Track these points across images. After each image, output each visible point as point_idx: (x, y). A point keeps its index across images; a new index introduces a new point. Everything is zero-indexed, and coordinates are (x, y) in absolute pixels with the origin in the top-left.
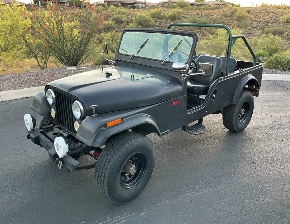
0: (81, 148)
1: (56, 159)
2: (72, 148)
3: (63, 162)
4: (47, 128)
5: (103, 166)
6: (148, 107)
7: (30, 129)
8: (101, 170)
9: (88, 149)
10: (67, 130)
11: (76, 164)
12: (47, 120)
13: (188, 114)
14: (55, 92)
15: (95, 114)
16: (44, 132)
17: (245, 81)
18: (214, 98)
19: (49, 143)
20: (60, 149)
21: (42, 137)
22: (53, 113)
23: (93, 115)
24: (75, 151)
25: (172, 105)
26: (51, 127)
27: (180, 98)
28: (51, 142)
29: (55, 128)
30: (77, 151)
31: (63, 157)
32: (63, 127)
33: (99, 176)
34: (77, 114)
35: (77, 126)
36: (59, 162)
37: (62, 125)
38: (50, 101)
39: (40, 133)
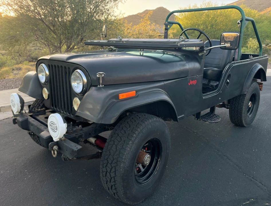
0: (81, 132)
1: (50, 143)
2: (70, 131)
3: (59, 148)
4: (38, 112)
5: (112, 159)
6: (166, 83)
7: (17, 112)
8: (109, 165)
9: (90, 134)
10: (63, 112)
11: (77, 148)
12: (38, 105)
13: (204, 98)
14: (49, 67)
15: (102, 85)
16: (34, 116)
17: (255, 69)
18: (228, 83)
19: (41, 126)
20: (55, 130)
21: (31, 120)
22: (46, 93)
23: (100, 85)
24: (74, 135)
25: (189, 84)
26: (42, 110)
27: (197, 77)
28: (43, 125)
29: (48, 112)
30: (76, 135)
31: (59, 140)
32: (57, 109)
33: (107, 171)
34: (77, 86)
35: (76, 103)
36: (53, 147)
37: (57, 107)
38: (43, 79)
39: (29, 116)
